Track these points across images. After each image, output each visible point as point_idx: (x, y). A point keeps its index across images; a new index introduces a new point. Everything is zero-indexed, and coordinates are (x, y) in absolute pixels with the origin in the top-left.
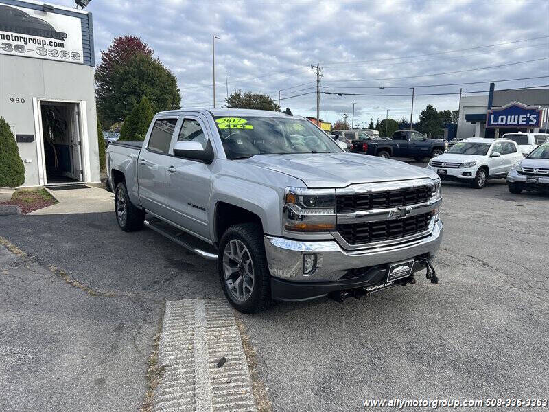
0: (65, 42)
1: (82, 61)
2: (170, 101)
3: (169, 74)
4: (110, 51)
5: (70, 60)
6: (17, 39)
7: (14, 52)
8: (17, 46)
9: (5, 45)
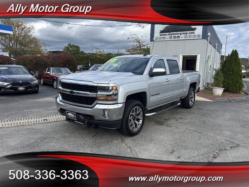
0: (196, 31)
1: (201, 38)
5: (196, 38)
6: (178, 34)
7: (176, 39)
8: (177, 37)
9: (174, 37)
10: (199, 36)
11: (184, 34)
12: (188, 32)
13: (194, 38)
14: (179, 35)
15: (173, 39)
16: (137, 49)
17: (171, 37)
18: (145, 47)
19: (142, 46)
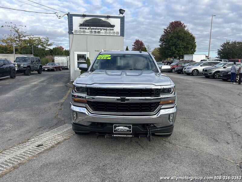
0: (115, 28)
1: (119, 35)
2: (190, 48)
3: (192, 36)
4: (168, 28)
5: (115, 35)
6: (98, 29)
7: (97, 34)
8: (98, 32)
9: (94, 31)
10: (117, 33)
11: (104, 29)
12: (108, 28)
13: (113, 35)
14: (100, 30)
15: (93, 34)
16: (15, 39)
17: (92, 32)
18: (27, 38)
19: (21, 36)
